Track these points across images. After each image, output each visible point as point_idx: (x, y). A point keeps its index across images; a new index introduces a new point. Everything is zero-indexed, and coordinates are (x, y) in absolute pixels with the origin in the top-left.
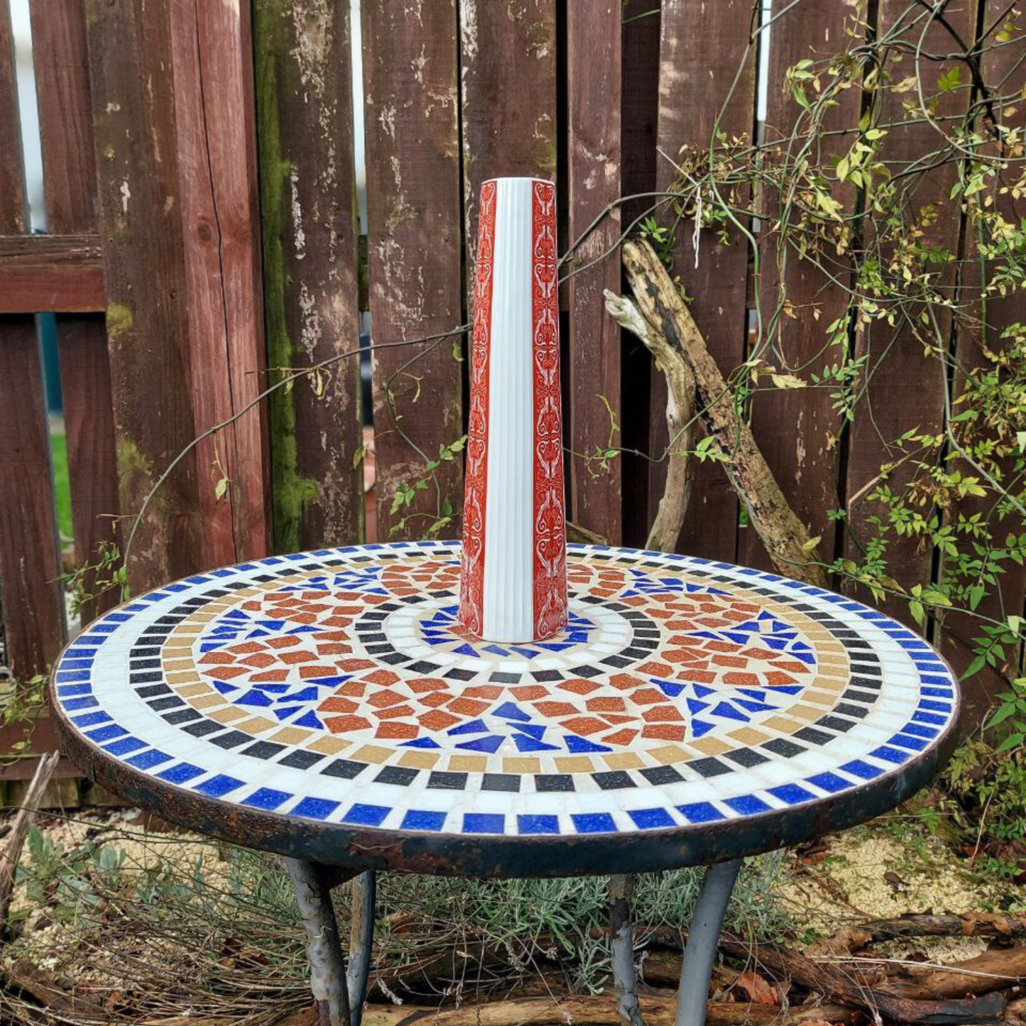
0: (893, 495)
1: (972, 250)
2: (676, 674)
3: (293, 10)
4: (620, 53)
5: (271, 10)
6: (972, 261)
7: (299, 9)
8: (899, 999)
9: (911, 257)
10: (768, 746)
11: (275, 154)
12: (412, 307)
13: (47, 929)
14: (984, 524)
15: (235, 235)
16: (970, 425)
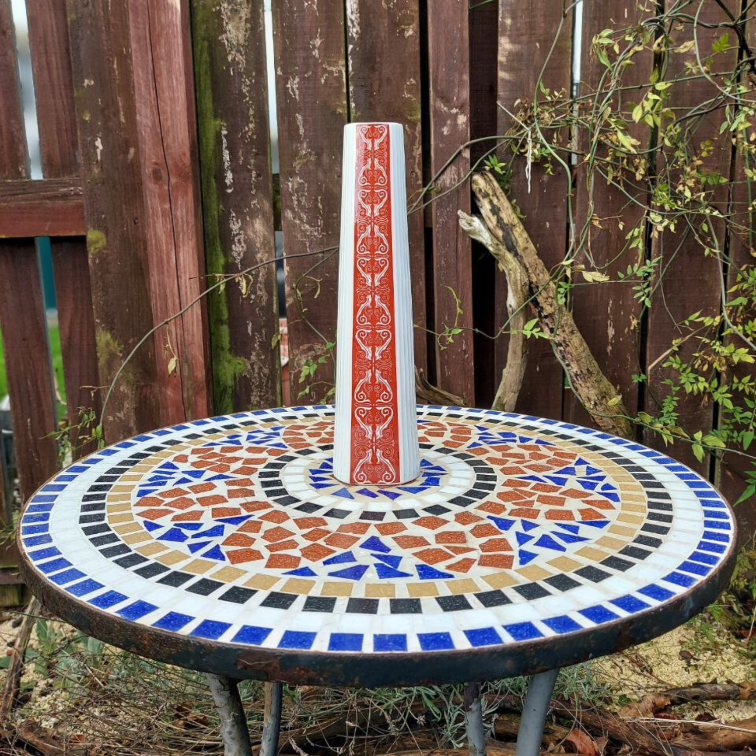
0: (682, 363)
1: (741, 174)
2: (508, 511)
3: (221, 6)
4: (468, 31)
5: (204, 7)
6: (741, 182)
7: (226, 5)
8: (691, 750)
9: (693, 180)
10: (581, 572)
11: (209, 114)
12: (314, 227)
13: (49, 696)
14: (752, 384)
15: (180, 176)
16: (741, 308)
